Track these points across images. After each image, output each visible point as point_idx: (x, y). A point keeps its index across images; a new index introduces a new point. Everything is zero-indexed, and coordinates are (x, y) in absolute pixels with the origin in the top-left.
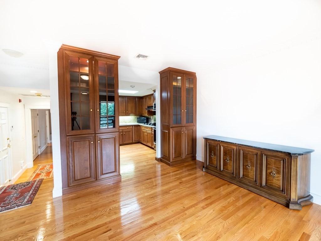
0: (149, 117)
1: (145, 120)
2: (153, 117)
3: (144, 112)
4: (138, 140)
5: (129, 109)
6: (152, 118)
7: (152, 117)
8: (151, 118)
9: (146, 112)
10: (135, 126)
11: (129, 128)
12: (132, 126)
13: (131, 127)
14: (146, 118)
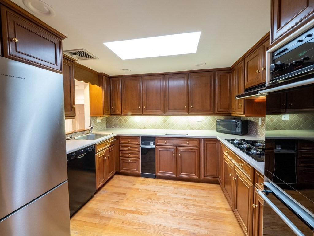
0: (252, 119)
1: (238, 126)
2: (264, 121)
3: (234, 107)
4: (215, 177)
5: (197, 99)
6: (260, 123)
7: (260, 121)
8: (257, 124)
9: (241, 104)
10: (208, 140)
11: (190, 145)
12: (199, 139)
13: (197, 141)
14: (240, 123)
